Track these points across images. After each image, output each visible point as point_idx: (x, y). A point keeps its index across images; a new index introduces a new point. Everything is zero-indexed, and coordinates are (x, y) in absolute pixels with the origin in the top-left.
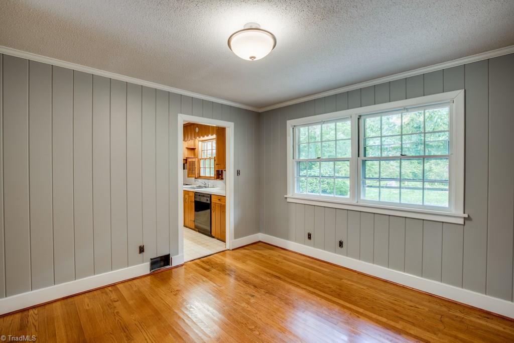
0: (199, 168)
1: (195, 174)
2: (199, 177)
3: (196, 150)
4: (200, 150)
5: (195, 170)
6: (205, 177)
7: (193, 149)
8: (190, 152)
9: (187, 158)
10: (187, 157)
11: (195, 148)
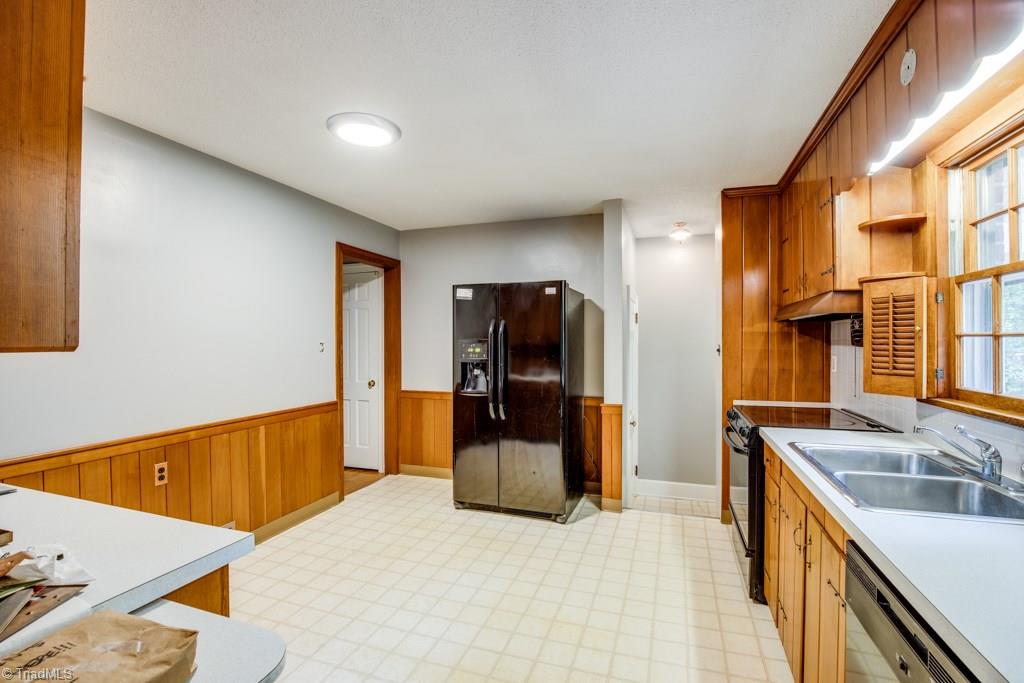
0: (952, 338)
1: (914, 376)
2: (948, 394)
3: (927, 230)
4: (956, 227)
5: (912, 353)
6: (994, 400)
7: (910, 228)
8: (885, 247)
9: (861, 283)
10: (866, 274)
11: (923, 220)
